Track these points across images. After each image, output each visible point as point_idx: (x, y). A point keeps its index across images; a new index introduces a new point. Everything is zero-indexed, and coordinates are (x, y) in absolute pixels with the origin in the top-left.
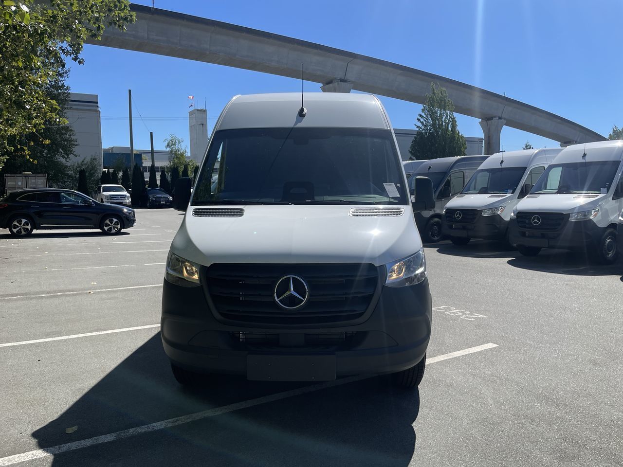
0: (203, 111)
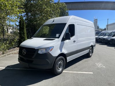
0: (97, 19)
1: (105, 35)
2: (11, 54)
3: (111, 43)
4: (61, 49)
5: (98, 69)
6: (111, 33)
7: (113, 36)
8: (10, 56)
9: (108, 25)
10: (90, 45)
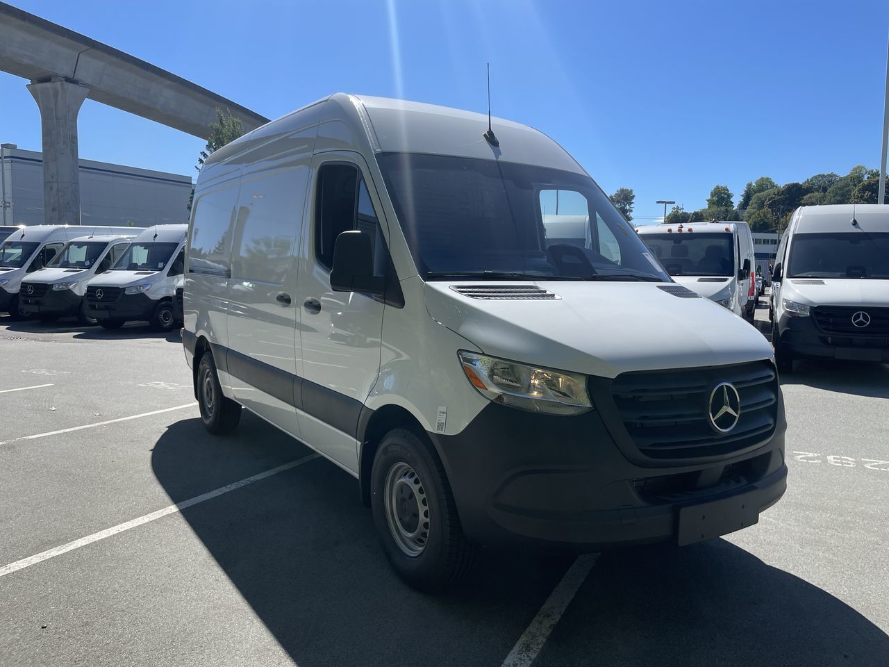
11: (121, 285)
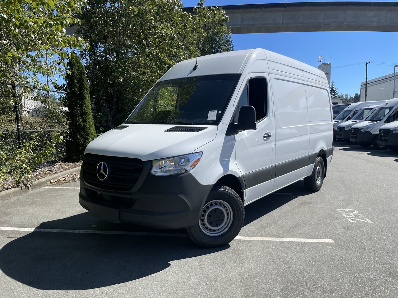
0: (329, 64)
1: (360, 118)
2: (45, 183)
3: (382, 144)
4: (225, 163)
5: (348, 227)
6: (381, 109)
7: (388, 121)
8: (41, 190)
9: (366, 85)
10: (317, 151)
11: (359, 127)
